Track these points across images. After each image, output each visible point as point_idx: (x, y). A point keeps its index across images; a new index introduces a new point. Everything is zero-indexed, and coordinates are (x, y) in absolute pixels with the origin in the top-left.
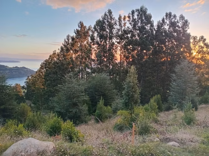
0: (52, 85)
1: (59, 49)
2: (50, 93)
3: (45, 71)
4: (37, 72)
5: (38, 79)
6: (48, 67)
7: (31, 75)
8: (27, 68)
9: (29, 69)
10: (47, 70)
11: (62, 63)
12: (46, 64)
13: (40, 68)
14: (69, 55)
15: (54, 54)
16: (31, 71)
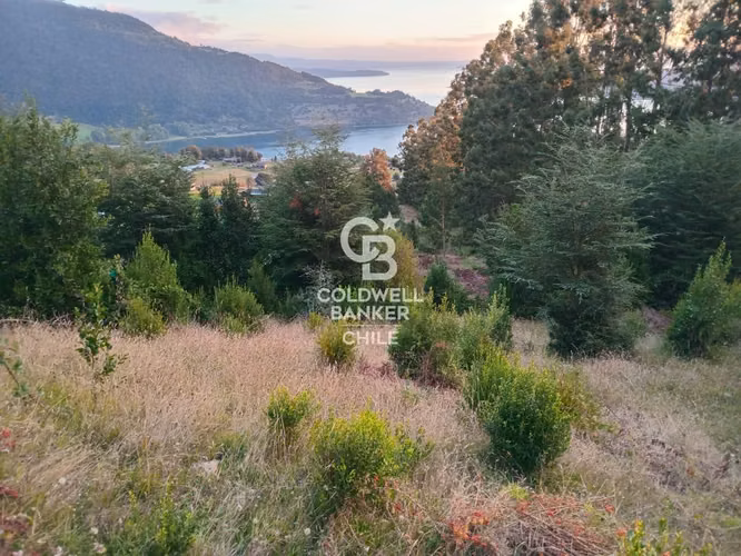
0: (486, 159)
1: (523, 16)
2: (476, 189)
3: (466, 107)
4: (437, 111)
5: (440, 136)
6: (476, 92)
7: (420, 121)
8: (408, 96)
9: (414, 99)
10: (471, 103)
11: (532, 73)
12: (470, 79)
13: (450, 94)
14: (563, 37)
15: (504, 36)
16: (420, 106)
